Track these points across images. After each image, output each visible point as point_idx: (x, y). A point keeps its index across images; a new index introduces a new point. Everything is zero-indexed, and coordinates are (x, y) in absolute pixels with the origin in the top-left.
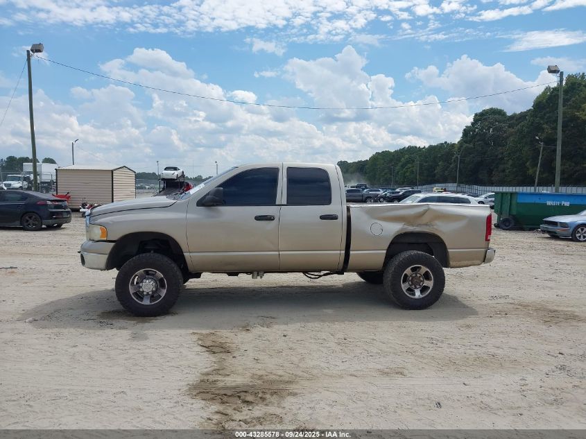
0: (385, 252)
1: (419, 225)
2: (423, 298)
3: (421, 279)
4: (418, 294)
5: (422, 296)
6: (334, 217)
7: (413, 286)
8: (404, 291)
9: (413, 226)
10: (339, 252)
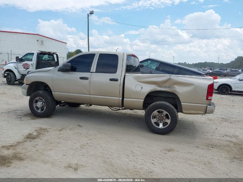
0: (143, 100)
1: (165, 87)
2: (163, 128)
3: (164, 118)
4: (161, 126)
5: (163, 127)
6: (116, 80)
7: (159, 121)
8: (153, 123)
9: (161, 87)
10: (118, 98)
